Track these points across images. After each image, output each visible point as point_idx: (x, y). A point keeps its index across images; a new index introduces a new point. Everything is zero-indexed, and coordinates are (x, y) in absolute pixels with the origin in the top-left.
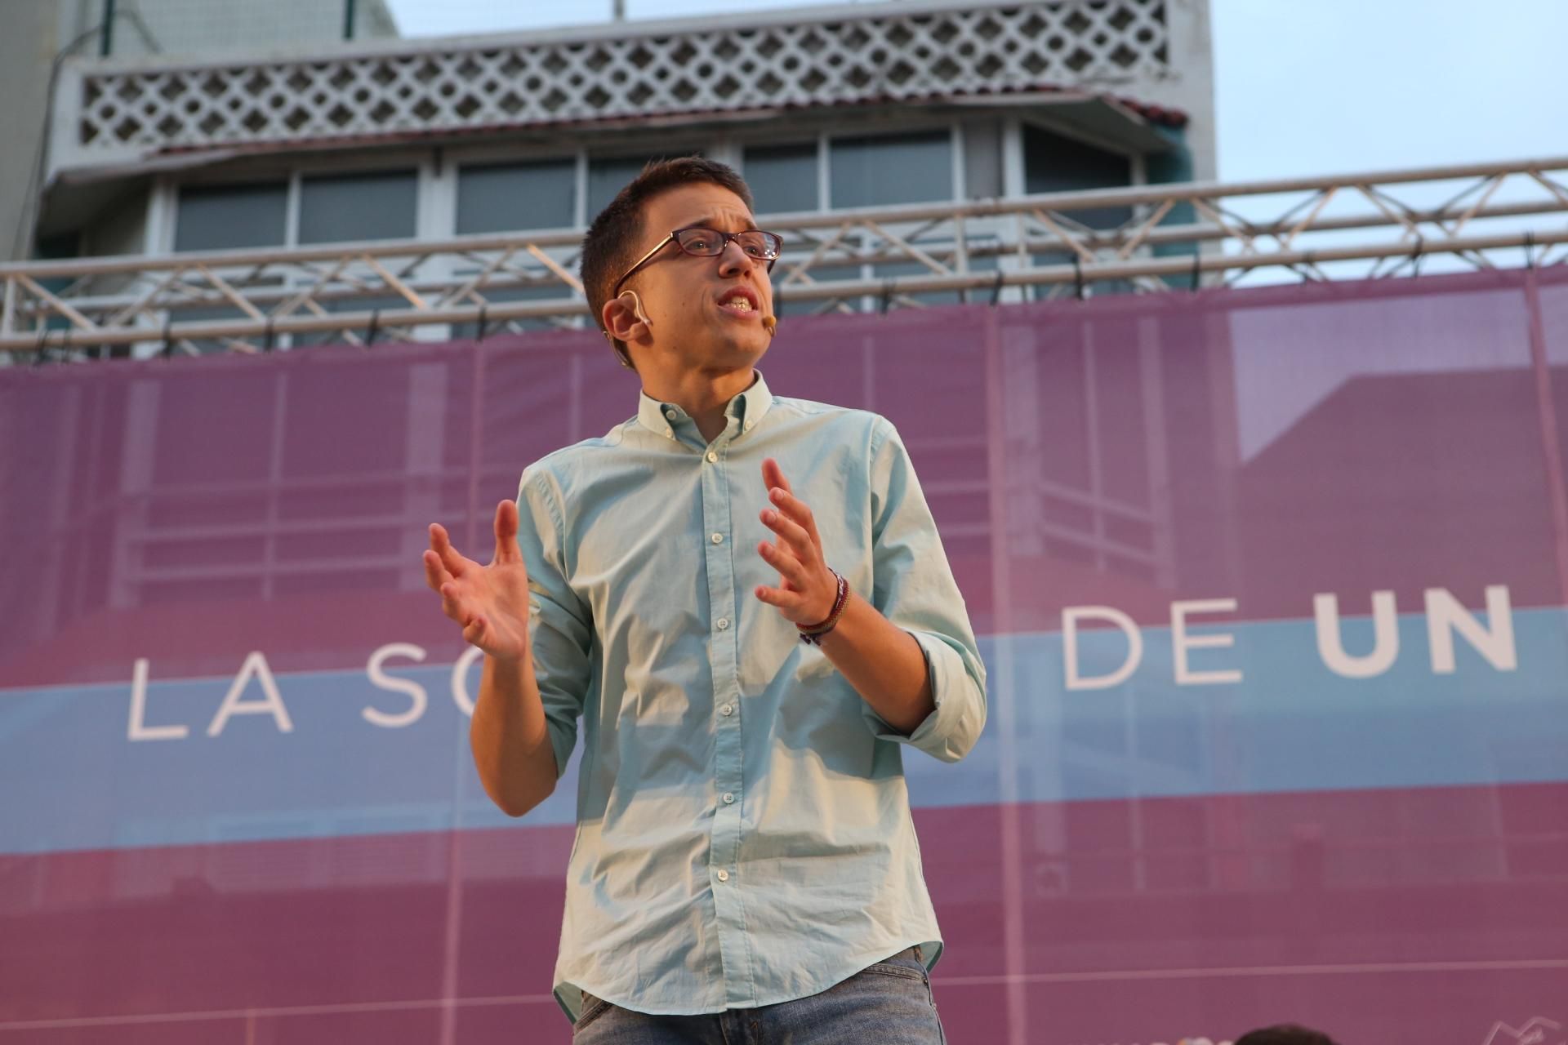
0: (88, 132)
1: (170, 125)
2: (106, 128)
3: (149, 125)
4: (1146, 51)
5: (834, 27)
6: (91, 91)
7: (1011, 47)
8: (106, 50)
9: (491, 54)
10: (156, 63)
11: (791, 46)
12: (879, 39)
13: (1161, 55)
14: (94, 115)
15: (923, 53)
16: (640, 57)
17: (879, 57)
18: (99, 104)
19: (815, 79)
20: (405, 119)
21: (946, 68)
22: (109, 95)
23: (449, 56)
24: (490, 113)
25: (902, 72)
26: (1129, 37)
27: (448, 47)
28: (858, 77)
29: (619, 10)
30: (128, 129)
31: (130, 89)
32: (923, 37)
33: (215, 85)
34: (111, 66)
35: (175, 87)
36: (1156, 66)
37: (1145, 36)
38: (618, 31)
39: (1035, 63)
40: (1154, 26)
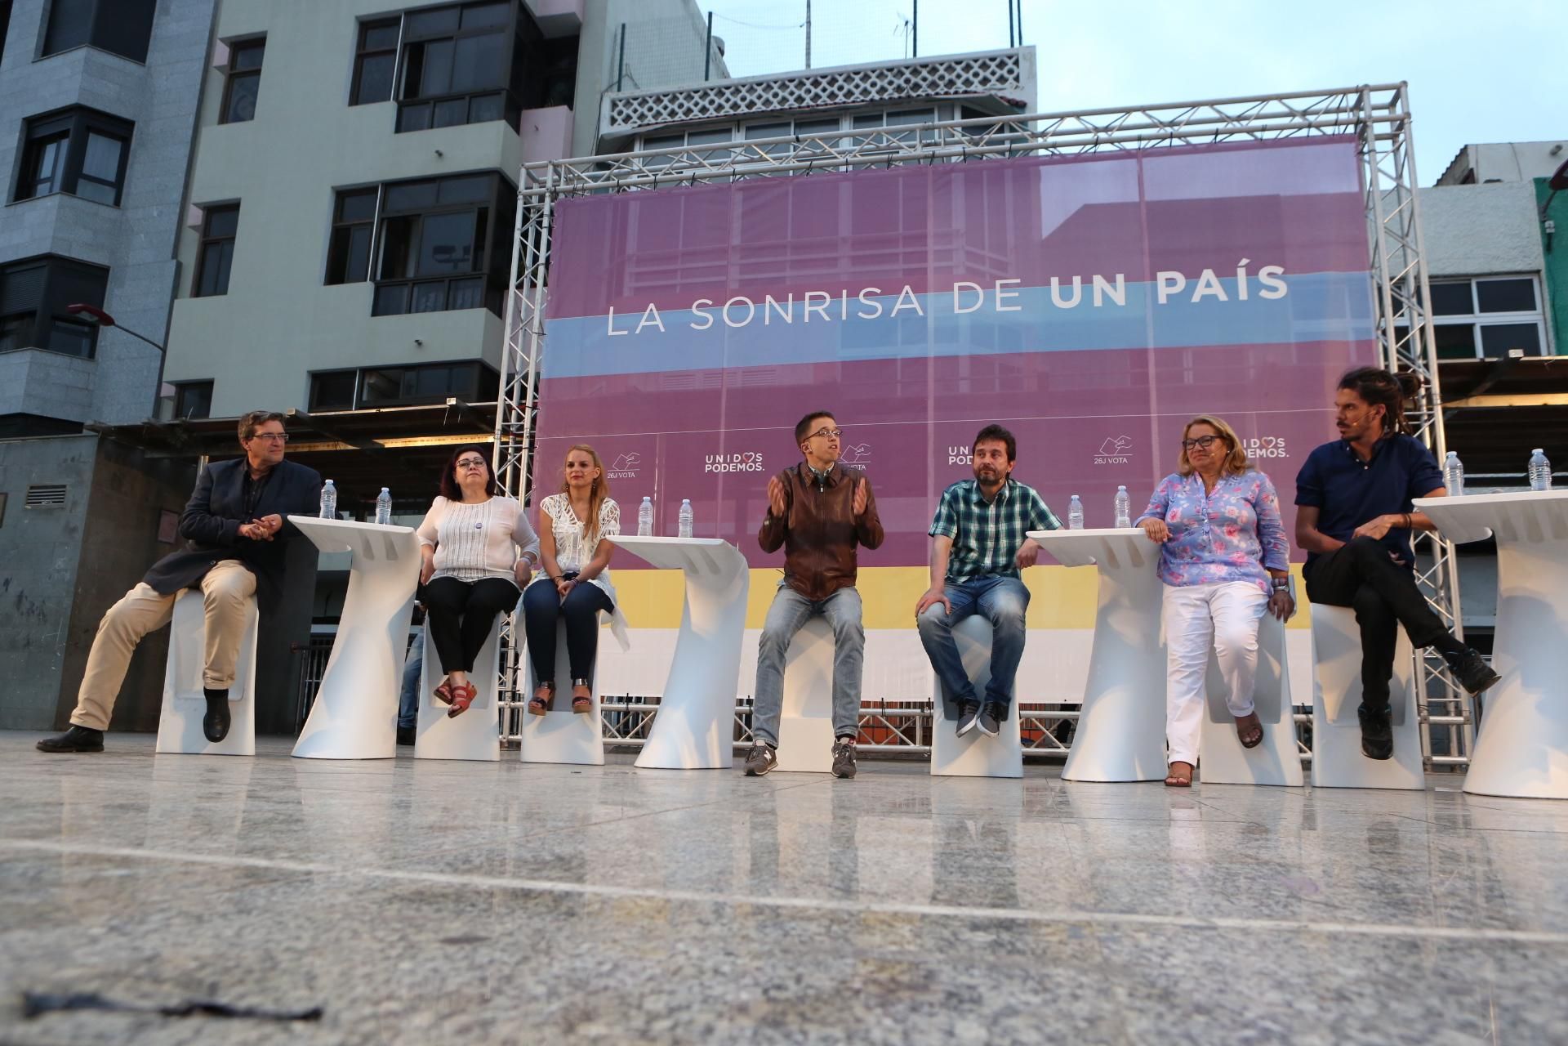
0: (613, 121)
1: (642, 116)
2: (620, 119)
3: (635, 117)
4: (1011, 77)
5: (890, 70)
6: (614, 105)
7: (959, 76)
8: (619, 90)
9: (759, 84)
10: (637, 93)
11: (874, 78)
12: (907, 74)
13: (1017, 79)
14: (615, 114)
15: (925, 79)
16: (816, 84)
17: (907, 81)
18: (617, 109)
19: (883, 90)
20: (727, 110)
21: (933, 85)
22: (621, 106)
23: (744, 86)
24: (759, 106)
25: (917, 86)
26: (1004, 72)
27: (743, 82)
28: (899, 89)
29: (808, 65)
30: (627, 119)
31: (628, 104)
32: (924, 73)
33: (658, 100)
34: (621, 95)
35: (644, 102)
36: (1015, 83)
37: (1011, 72)
38: (808, 74)
39: (967, 82)
40: (1015, 67)
